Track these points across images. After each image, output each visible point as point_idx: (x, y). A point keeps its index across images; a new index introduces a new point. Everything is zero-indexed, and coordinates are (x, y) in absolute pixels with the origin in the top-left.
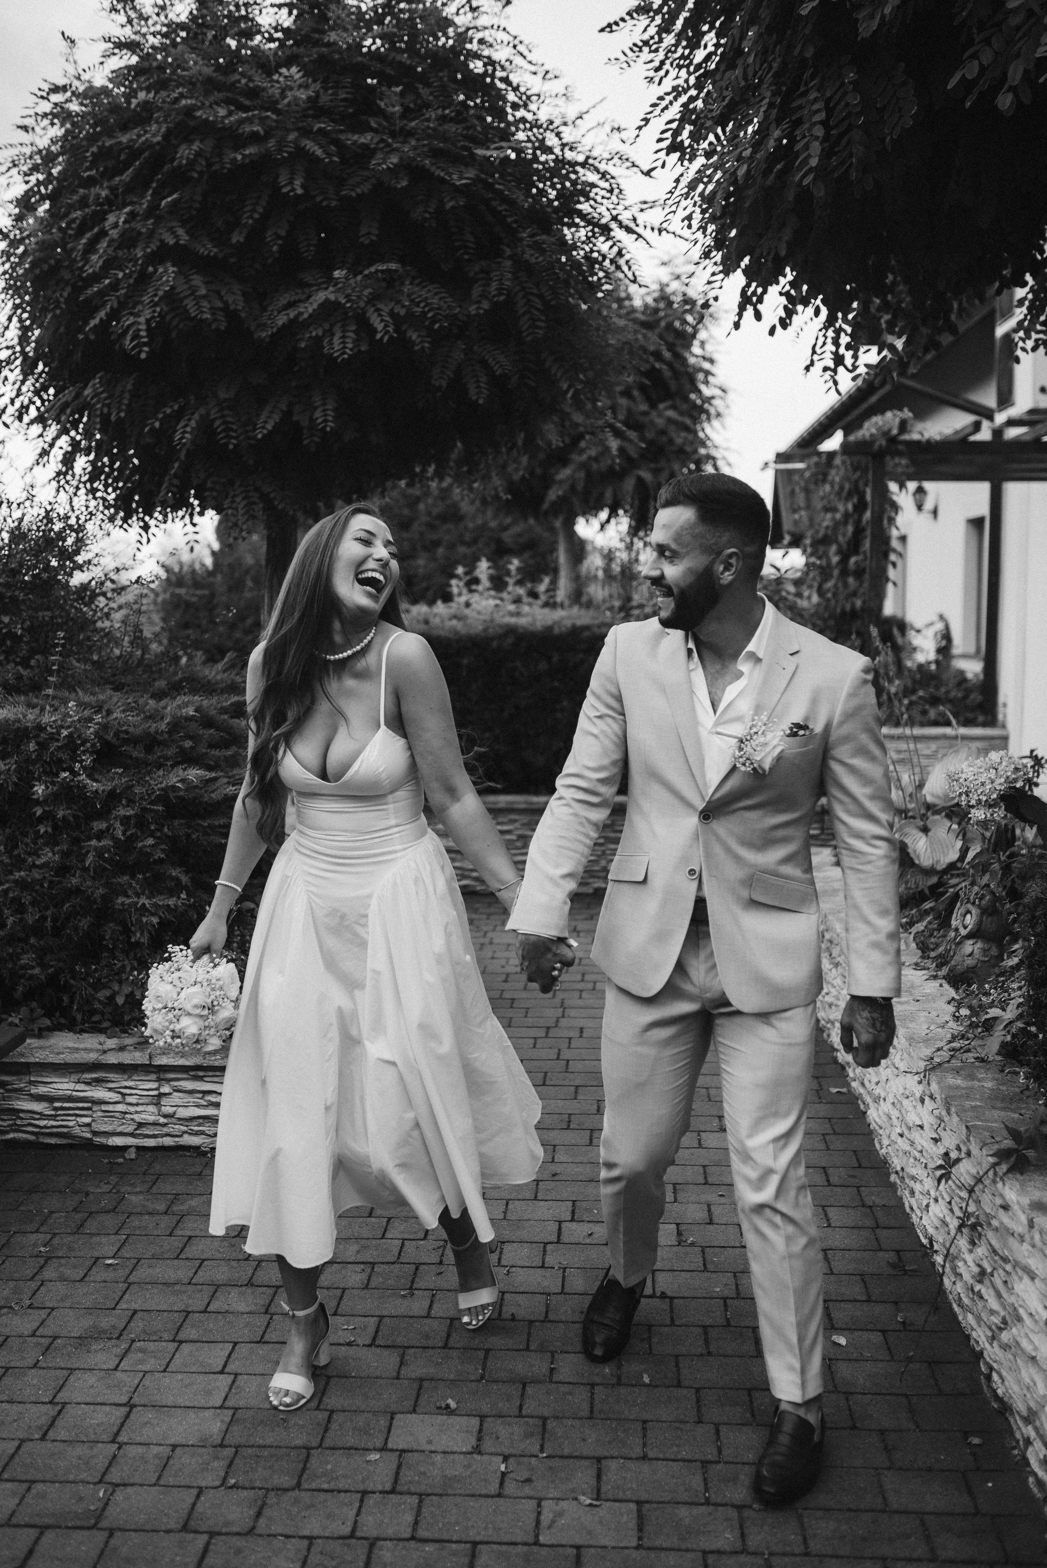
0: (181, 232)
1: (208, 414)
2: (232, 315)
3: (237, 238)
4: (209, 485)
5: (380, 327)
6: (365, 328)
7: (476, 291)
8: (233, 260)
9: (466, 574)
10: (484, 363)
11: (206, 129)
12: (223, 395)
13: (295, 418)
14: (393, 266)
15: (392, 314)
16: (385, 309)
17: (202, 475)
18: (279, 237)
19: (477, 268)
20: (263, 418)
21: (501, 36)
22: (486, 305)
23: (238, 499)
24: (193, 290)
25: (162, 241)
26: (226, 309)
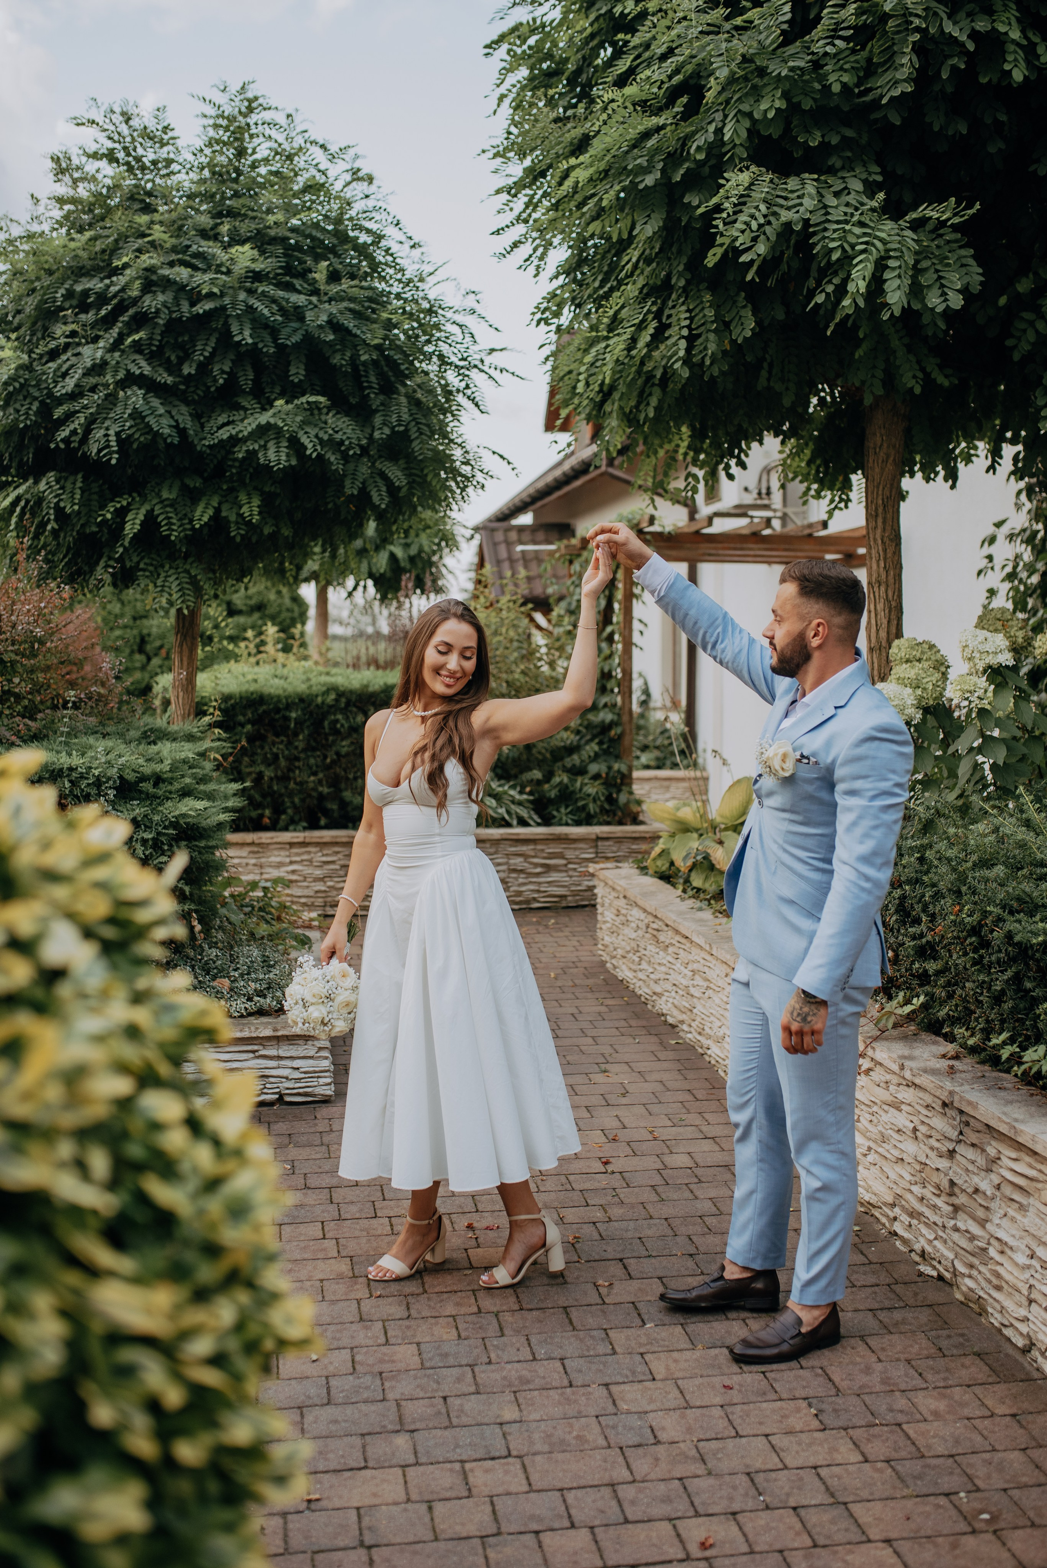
0: (143, 363)
1: (153, 510)
2: (182, 432)
3: (188, 369)
4: (142, 566)
5: (310, 446)
6: (295, 444)
7: (378, 420)
8: (182, 387)
9: (255, 636)
10: (383, 475)
11: (167, 283)
12: (165, 495)
13: (224, 514)
14: (322, 399)
15: (317, 436)
16: (313, 432)
17: (135, 559)
18: (223, 372)
19: (378, 402)
20: (198, 513)
21: (384, 215)
22: (387, 431)
23: (171, 579)
24: (153, 410)
25: (128, 371)
26: (177, 427)
